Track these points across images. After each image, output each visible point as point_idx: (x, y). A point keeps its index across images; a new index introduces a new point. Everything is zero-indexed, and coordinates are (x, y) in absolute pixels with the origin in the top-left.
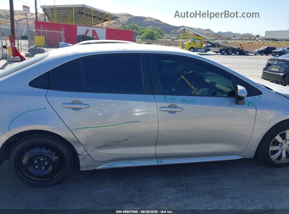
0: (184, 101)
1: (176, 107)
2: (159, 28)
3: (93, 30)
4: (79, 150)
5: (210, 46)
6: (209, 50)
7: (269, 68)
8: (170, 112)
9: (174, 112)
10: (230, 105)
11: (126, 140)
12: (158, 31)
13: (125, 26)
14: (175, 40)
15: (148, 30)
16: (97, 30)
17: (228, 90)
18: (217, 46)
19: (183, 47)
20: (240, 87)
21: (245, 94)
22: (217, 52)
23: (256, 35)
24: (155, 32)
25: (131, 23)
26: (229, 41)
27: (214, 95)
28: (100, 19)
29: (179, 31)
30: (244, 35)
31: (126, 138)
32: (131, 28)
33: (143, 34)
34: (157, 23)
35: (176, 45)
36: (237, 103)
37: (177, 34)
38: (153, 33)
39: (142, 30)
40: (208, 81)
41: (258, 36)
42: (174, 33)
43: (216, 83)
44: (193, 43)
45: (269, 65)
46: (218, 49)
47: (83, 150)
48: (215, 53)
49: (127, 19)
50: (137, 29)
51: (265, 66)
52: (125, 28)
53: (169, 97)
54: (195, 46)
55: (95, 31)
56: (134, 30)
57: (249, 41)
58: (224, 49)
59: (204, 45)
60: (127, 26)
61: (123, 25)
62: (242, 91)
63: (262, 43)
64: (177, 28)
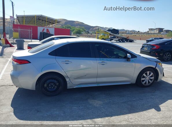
0: (107, 60)
1: (105, 62)
2: (83, 27)
3: (47, 29)
4: (67, 80)
5: (113, 38)
6: (112, 40)
7: (143, 48)
8: (102, 64)
9: (104, 64)
10: (125, 62)
11: (85, 76)
12: (83, 29)
13: (63, 26)
14: (93, 34)
15: (77, 28)
16: (49, 29)
17: (124, 56)
18: (116, 37)
19: (98, 38)
20: (128, 54)
21: (130, 57)
22: (117, 41)
23: (137, 31)
24: (81, 30)
25: (67, 24)
26: (123, 35)
27: (118, 58)
28: (50, 22)
29: (94, 29)
30: (131, 31)
31: (85, 75)
32: (67, 27)
33: (74, 31)
34: (81, 24)
35: (94, 37)
36: (128, 61)
37: (93, 31)
38: (80, 30)
39: (73, 29)
40: (115, 53)
41: (139, 31)
42: (92, 30)
43: (118, 54)
44: (103, 36)
45: (143, 47)
46: (117, 39)
47: (69, 80)
48: (116, 41)
49: (64, 22)
50: (70, 28)
51: (141, 48)
52: (63, 27)
53: (101, 59)
54: (105, 38)
55: (48, 29)
56: (69, 29)
57: (134, 34)
58: (121, 39)
59: (109, 37)
60: (64, 26)
61: (62, 25)
62: (129, 56)
63: (141, 36)
64: (93, 27)
